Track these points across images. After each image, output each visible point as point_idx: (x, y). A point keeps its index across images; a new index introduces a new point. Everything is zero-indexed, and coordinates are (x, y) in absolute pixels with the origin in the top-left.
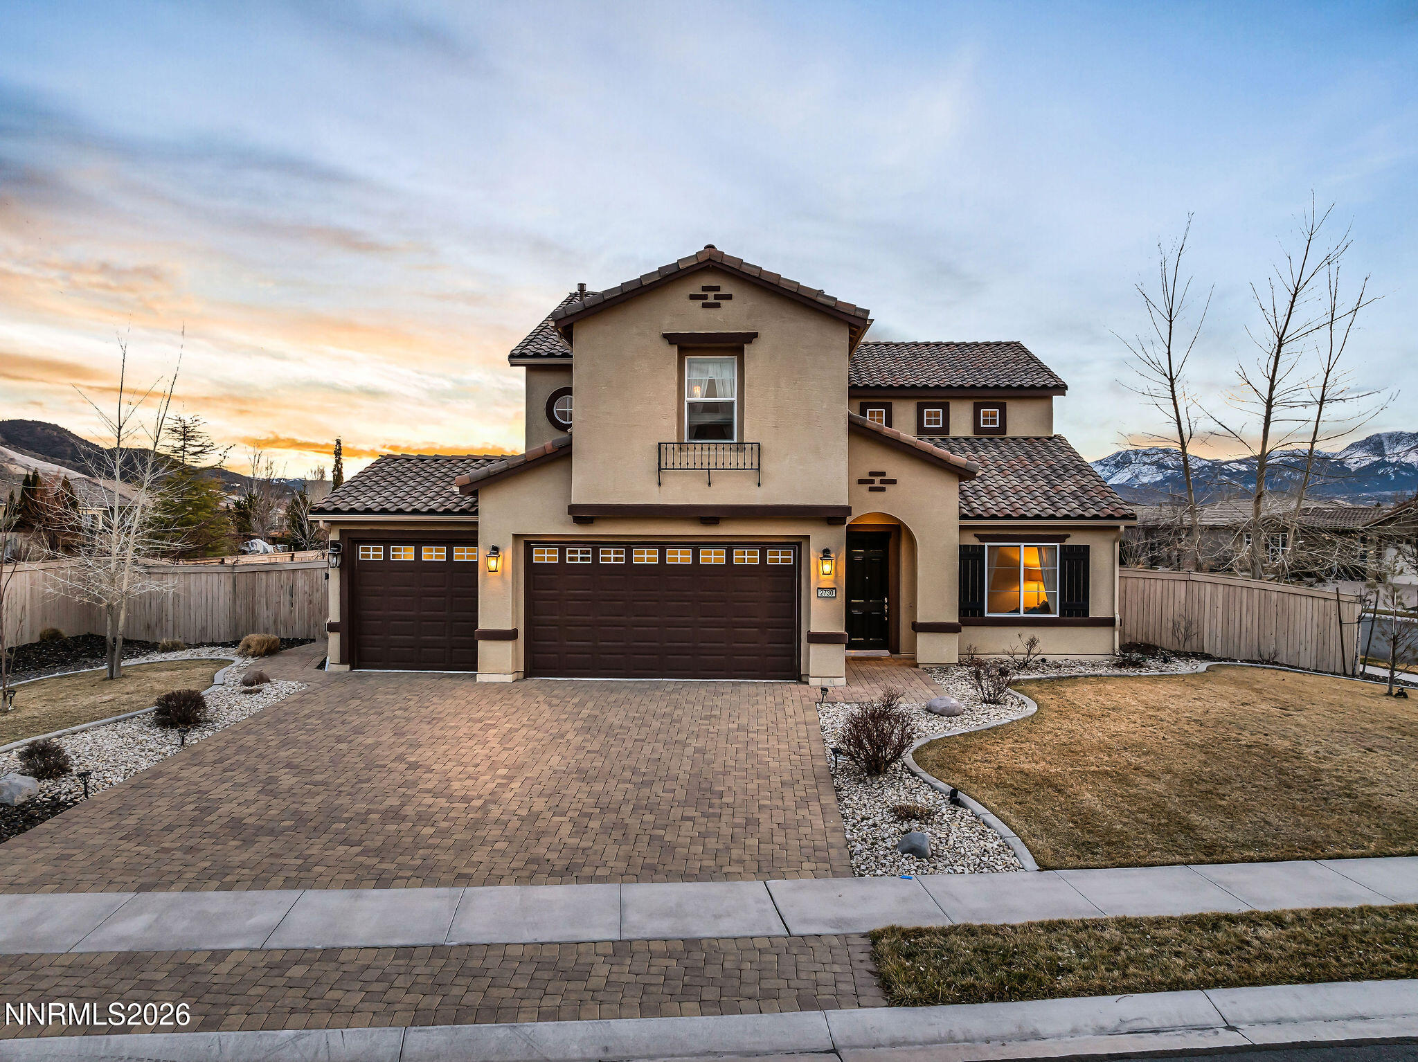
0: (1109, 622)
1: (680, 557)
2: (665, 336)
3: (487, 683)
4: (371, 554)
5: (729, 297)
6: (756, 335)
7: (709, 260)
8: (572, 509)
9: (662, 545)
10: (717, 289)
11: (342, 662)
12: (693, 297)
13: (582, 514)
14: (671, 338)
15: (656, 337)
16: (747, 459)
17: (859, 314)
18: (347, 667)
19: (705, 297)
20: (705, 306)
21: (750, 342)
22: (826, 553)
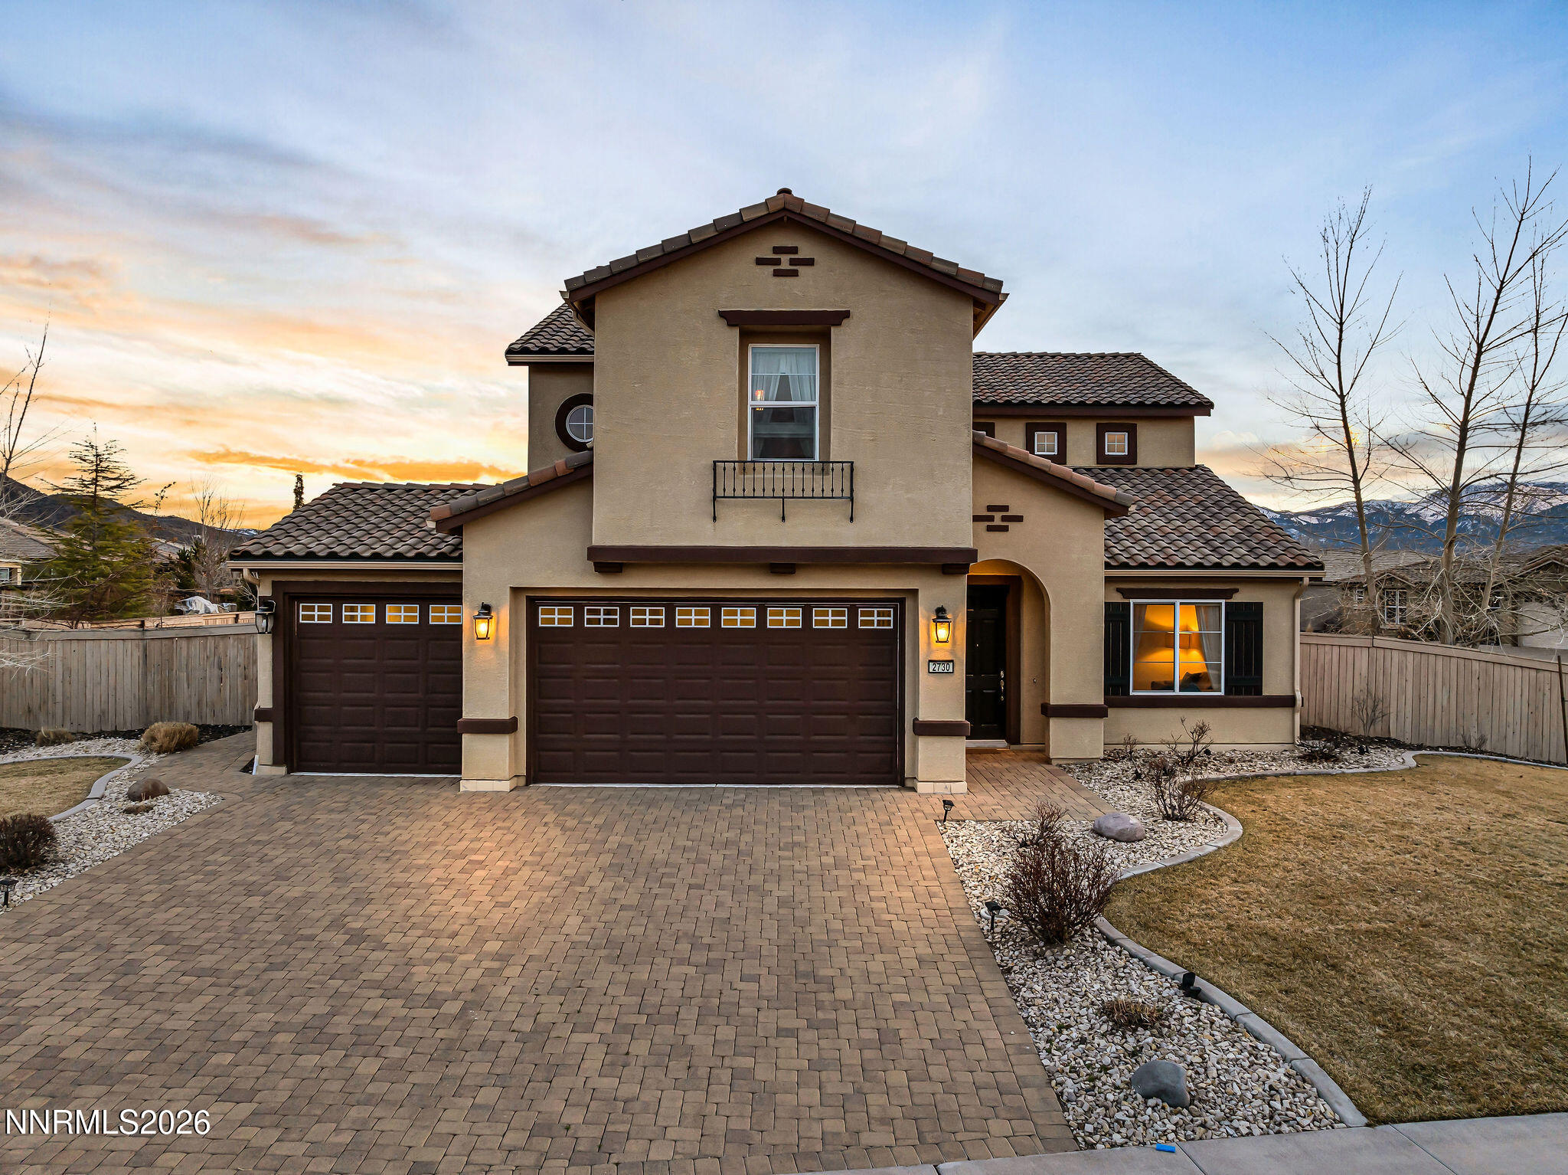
0: (1288, 702)
1: (740, 619)
2: (723, 315)
3: (475, 794)
4: (315, 614)
5: (810, 262)
6: (846, 315)
7: (784, 209)
8: (594, 553)
9: (715, 602)
10: (794, 250)
11: (276, 763)
12: (760, 262)
13: (607, 560)
14: (731, 318)
15: (712, 315)
16: (835, 483)
17: (988, 286)
18: (282, 770)
19: (778, 262)
20: (778, 274)
21: (839, 324)
22: (940, 614)
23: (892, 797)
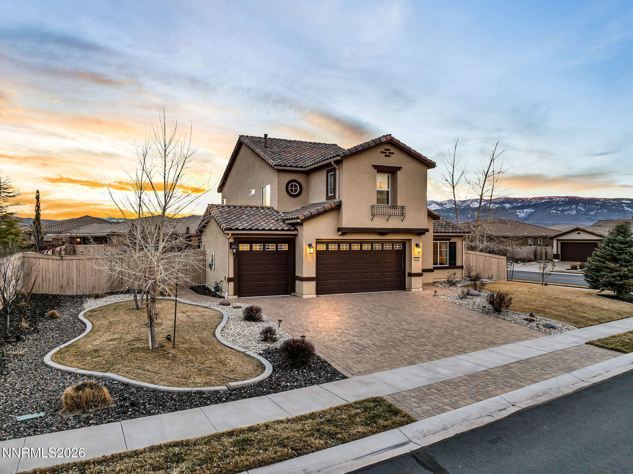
0: (462, 267)
1: (366, 247)
2: (373, 166)
3: (308, 299)
4: (244, 247)
5: (393, 153)
6: (401, 168)
7: (390, 140)
8: (339, 229)
9: (361, 242)
10: (389, 150)
11: (235, 295)
12: (382, 152)
13: (343, 231)
14: (375, 167)
15: (371, 166)
16: (398, 211)
17: (433, 163)
18: (237, 296)
19: (386, 153)
20: (386, 156)
21: (399, 170)
22: (417, 245)
23: (401, 293)
